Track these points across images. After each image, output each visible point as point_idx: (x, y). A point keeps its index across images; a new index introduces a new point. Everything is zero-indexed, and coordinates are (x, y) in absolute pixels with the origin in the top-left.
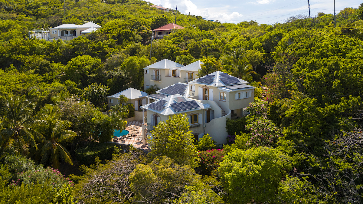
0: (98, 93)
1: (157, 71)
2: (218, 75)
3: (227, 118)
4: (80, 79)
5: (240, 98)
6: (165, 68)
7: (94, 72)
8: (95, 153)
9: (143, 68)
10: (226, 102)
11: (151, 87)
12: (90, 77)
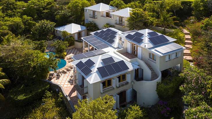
0: (45, 28)
1: (94, 12)
2: (147, 34)
3: (157, 82)
4: (37, 13)
5: (170, 59)
6: (100, 11)
7: (47, 9)
8: (27, 97)
9: (84, 8)
10: (156, 63)
11: (89, 22)
12: (44, 12)
